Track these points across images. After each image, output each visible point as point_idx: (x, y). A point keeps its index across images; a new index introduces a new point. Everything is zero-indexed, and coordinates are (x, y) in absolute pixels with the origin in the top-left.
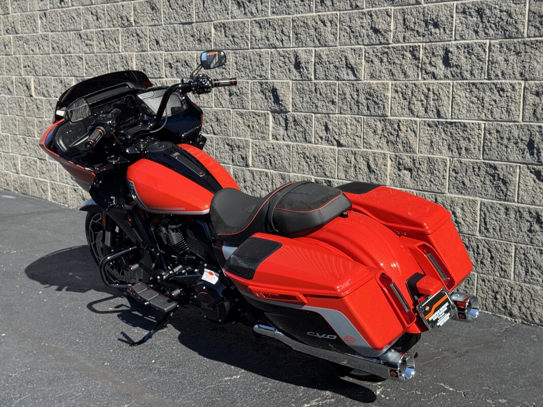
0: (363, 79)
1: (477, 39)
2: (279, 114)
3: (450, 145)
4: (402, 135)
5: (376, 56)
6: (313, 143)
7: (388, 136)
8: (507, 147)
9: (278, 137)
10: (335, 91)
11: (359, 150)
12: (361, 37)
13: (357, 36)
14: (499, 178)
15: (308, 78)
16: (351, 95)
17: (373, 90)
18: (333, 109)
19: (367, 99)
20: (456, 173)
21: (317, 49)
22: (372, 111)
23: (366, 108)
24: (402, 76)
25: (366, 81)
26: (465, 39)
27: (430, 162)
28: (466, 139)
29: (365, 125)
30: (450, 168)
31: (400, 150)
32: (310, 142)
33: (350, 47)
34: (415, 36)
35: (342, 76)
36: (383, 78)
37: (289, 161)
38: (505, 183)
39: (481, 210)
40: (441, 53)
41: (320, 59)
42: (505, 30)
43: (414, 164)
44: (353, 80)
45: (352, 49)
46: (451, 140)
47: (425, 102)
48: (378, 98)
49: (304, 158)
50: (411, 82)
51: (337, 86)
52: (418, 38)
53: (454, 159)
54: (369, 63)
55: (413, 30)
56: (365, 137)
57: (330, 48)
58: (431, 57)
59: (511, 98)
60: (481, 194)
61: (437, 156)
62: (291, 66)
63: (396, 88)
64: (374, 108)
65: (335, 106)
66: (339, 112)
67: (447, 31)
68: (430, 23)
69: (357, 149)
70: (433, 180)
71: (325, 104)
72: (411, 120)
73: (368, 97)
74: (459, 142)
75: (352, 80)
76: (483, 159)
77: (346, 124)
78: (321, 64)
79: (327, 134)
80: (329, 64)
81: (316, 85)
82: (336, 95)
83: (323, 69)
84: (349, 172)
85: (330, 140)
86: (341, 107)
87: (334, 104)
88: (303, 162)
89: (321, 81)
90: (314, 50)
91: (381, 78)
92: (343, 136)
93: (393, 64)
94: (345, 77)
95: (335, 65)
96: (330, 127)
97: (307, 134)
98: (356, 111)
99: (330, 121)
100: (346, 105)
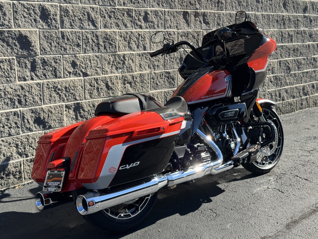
0: (100, 28)
1: (159, 8)
2: (25, 58)
3: (149, 65)
4: (126, 62)
5: (107, 13)
6: (63, 77)
7: (117, 64)
8: (173, 62)
9: (27, 78)
10: (79, 37)
11: (99, 76)
14: (171, 78)
15: (56, 27)
16: (92, 39)
17: (109, 36)
18: (79, 50)
19: (104, 42)
20: (154, 79)
21: (61, 4)
22: (108, 50)
23: (103, 48)
24: (124, 27)
25: (101, 30)
26: (154, 8)
27: (141, 76)
28: (157, 60)
29: (103, 59)
30: (150, 77)
31: (125, 72)
32: (60, 77)
33: (90, 6)
34: (129, 3)
35: (85, 27)
36: (113, 28)
37: (40, 96)
38: (173, 79)
39: (164, 95)
40: (143, 14)
41: (68, 13)
42: (171, 5)
43: (133, 79)
44: (94, 29)
45: (91, 7)
46: (149, 62)
47: (137, 42)
48: (112, 41)
49: (55, 91)
50: (129, 30)
51: (81, 33)
52: (131, 4)
53: (152, 72)
54: (102, 18)
56: (103, 67)
57: (74, 5)
58: (138, 16)
59: (174, 38)
60: (164, 87)
61: (144, 72)
62: (36, 17)
63: (121, 34)
64: (109, 47)
65: (79, 48)
66: (84, 52)
67: (146, 3)
69: (98, 76)
70: (143, 86)
72: (130, 53)
73: (105, 40)
74: (154, 63)
75: (92, 29)
76: (164, 69)
77: (90, 60)
78: (68, 16)
79: (75, 69)
80: (74, 17)
81: (63, 33)
82: (80, 40)
83: (69, 21)
84: (94, 93)
85: (78, 73)
86: (85, 49)
87: (79, 47)
88: (54, 94)
89: (67, 30)
90: (59, 6)
91: (111, 28)
92: (88, 69)
93: (118, 20)
94: (87, 27)
95: (79, 18)
96: (78, 63)
97: (58, 72)
98: (97, 50)
99: (78, 59)
100: (89, 47)
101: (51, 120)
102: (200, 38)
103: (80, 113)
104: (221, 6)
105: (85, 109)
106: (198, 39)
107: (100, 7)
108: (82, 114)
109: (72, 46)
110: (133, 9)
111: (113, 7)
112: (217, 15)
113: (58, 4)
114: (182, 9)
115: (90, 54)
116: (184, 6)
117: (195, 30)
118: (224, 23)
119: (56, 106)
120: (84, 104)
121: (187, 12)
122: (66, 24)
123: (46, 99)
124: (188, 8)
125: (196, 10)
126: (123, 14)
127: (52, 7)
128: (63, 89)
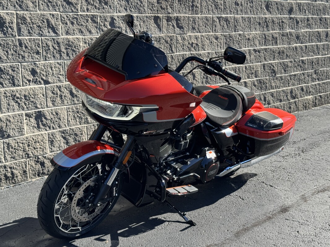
0: (61, 35)
5: (69, 19)
6: (22, 86)
10: (39, 44)
11: (63, 84)
12: (57, 6)
13: (54, 5)
15: (12, 35)
16: (53, 46)
17: (72, 42)
18: (38, 58)
19: (66, 49)
21: (18, 12)
22: (71, 56)
23: (66, 55)
24: (88, 33)
25: (63, 37)
26: (121, 13)
29: (66, 66)
32: (19, 86)
33: (49, 12)
34: (93, 9)
35: (45, 34)
36: (76, 34)
40: (109, 20)
41: (25, 21)
42: (139, 10)
45: (50, 14)
48: (75, 48)
49: (13, 99)
50: (94, 37)
51: (40, 40)
52: (96, 10)
54: (64, 24)
55: (92, 5)
57: (32, 12)
58: (104, 22)
63: (85, 41)
64: (73, 54)
65: (39, 56)
66: (44, 60)
67: (112, 8)
68: (103, 2)
69: (61, 84)
71: (30, 55)
73: (68, 47)
75: (53, 36)
77: (51, 68)
78: (25, 24)
79: (35, 77)
80: (32, 24)
81: (21, 40)
82: (40, 48)
83: (26, 28)
84: (57, 101)
85: (38, 81)
86: (46, 56)
87: (39, 54)
88: (12, 103)
89: (25, 37)
90: (15, 13)
91: (74, 34)
92: (50, 77)
93: (81, 26)
94: (47, 34)
95: (38, 25)
96: (38, 71)
97: (16, 80)
98: (58, 58)
99: (38, 67)
100: (50, 54)
101: (10, 129)
102: (174, 43)
103: (42, 121)
104: (195, 10)
105: (47, 117)
106: (172, 43)
107: (60, 14)
108: (44, 123)
109: (31, 54)
110: (97, 15)
111: (75, 13)
112: (191, 19)
113: (15, 12)
114: (153, 14)
115: (51, 62)
116: (154, 11)
117: (167, 35)
118: (200, 26)
119: (15, 114)
120: (46, 112)
121: (158, 17)
122: (23, 32)
123: (4, 108)
124: (159, 13)
125: (168, 14)
126: (87, 21)
127: (8, 15)
128: (22, 97)
